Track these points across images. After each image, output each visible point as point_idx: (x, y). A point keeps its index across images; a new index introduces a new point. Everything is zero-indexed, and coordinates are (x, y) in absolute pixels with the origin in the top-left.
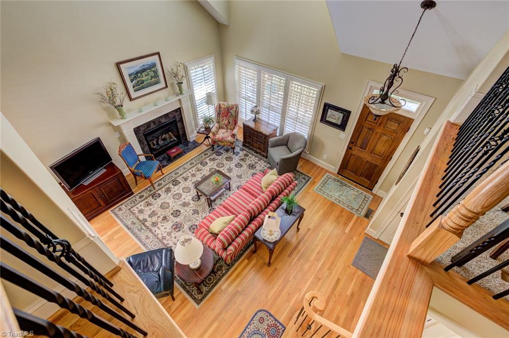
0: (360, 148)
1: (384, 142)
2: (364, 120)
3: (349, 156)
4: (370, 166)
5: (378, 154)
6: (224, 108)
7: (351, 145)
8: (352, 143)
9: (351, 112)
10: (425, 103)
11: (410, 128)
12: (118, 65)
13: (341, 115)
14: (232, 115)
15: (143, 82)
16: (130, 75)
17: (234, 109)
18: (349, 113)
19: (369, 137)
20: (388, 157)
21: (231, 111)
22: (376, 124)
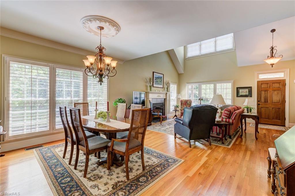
0: (265, 102)
1: (276, 95)
2: (260, 88)
3: (260, 109)
4: (276, 111)
5: (276, 102)
6: (184, 101)
7: (259, 103)
8: (259, 101)
9: (252, 87)
10: (286, 72)
11: (286, 83)
12: (153, 72)
13: (247, 90)
14: (188, 104)
15: (158, 82)
16: (155, 77)
17: (189, 101)
18: (251, 87)
19: (267, 95)
20: (283, 102)
21: (188, 102)
22: (267, 88)
